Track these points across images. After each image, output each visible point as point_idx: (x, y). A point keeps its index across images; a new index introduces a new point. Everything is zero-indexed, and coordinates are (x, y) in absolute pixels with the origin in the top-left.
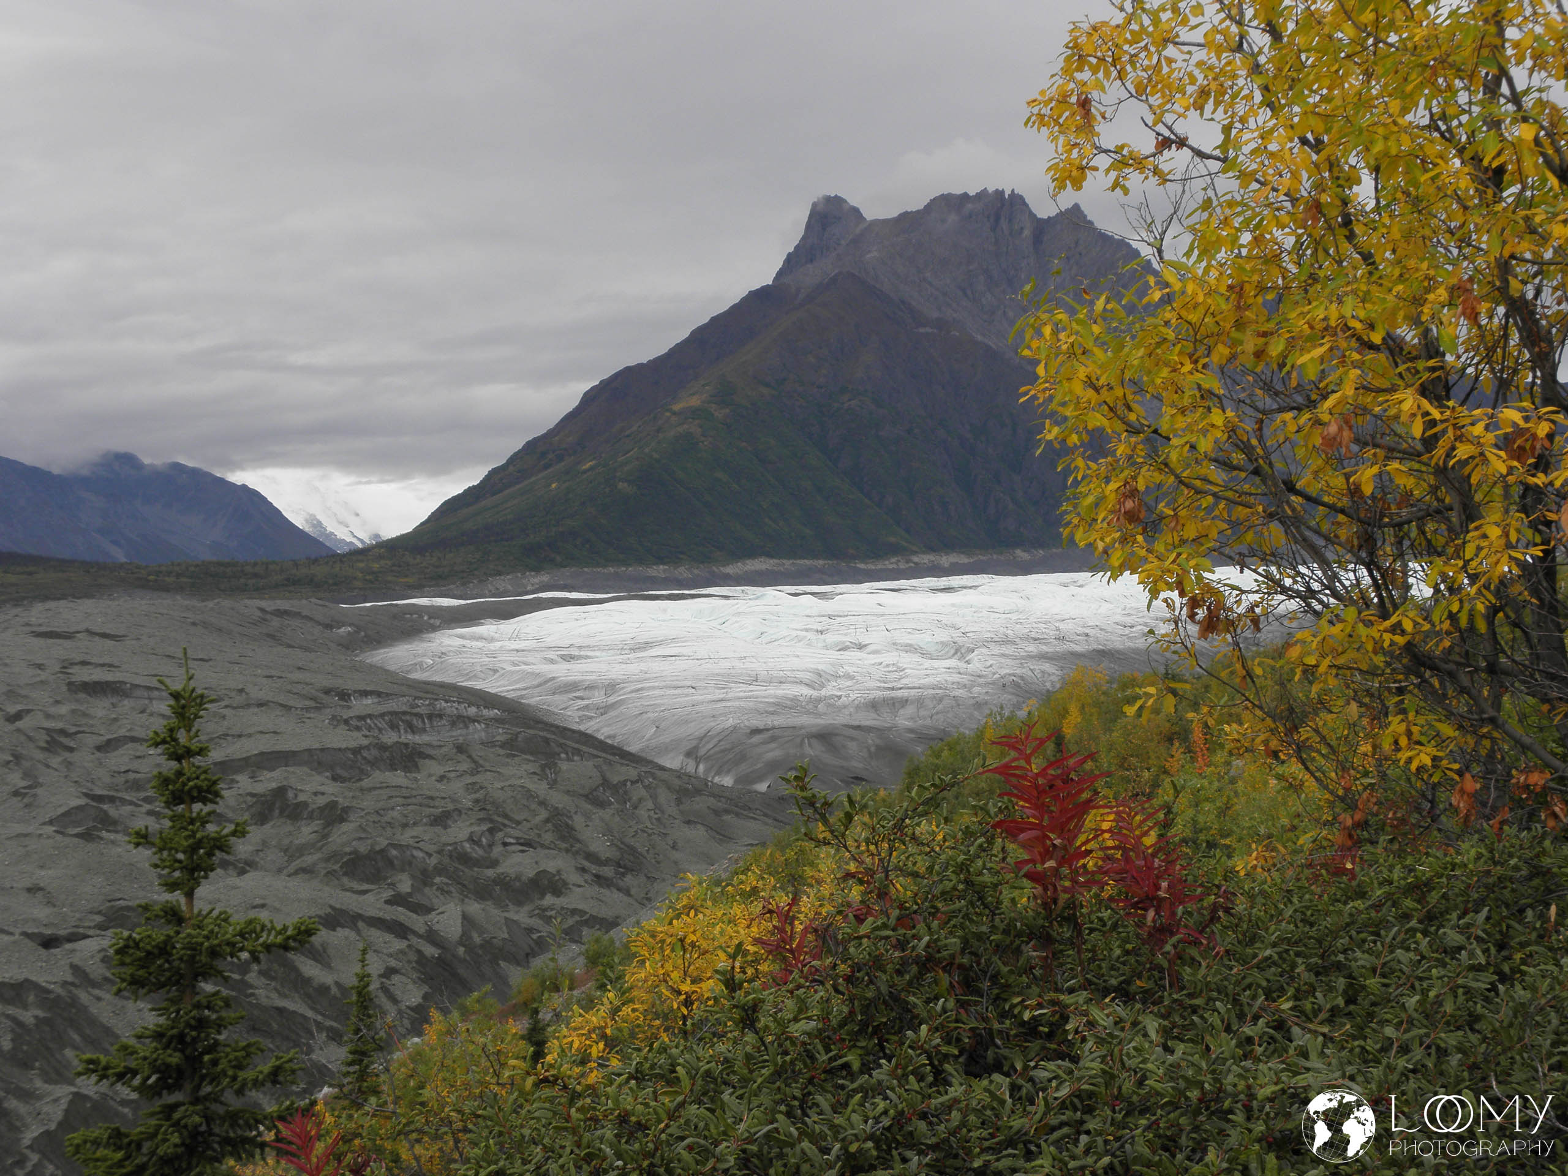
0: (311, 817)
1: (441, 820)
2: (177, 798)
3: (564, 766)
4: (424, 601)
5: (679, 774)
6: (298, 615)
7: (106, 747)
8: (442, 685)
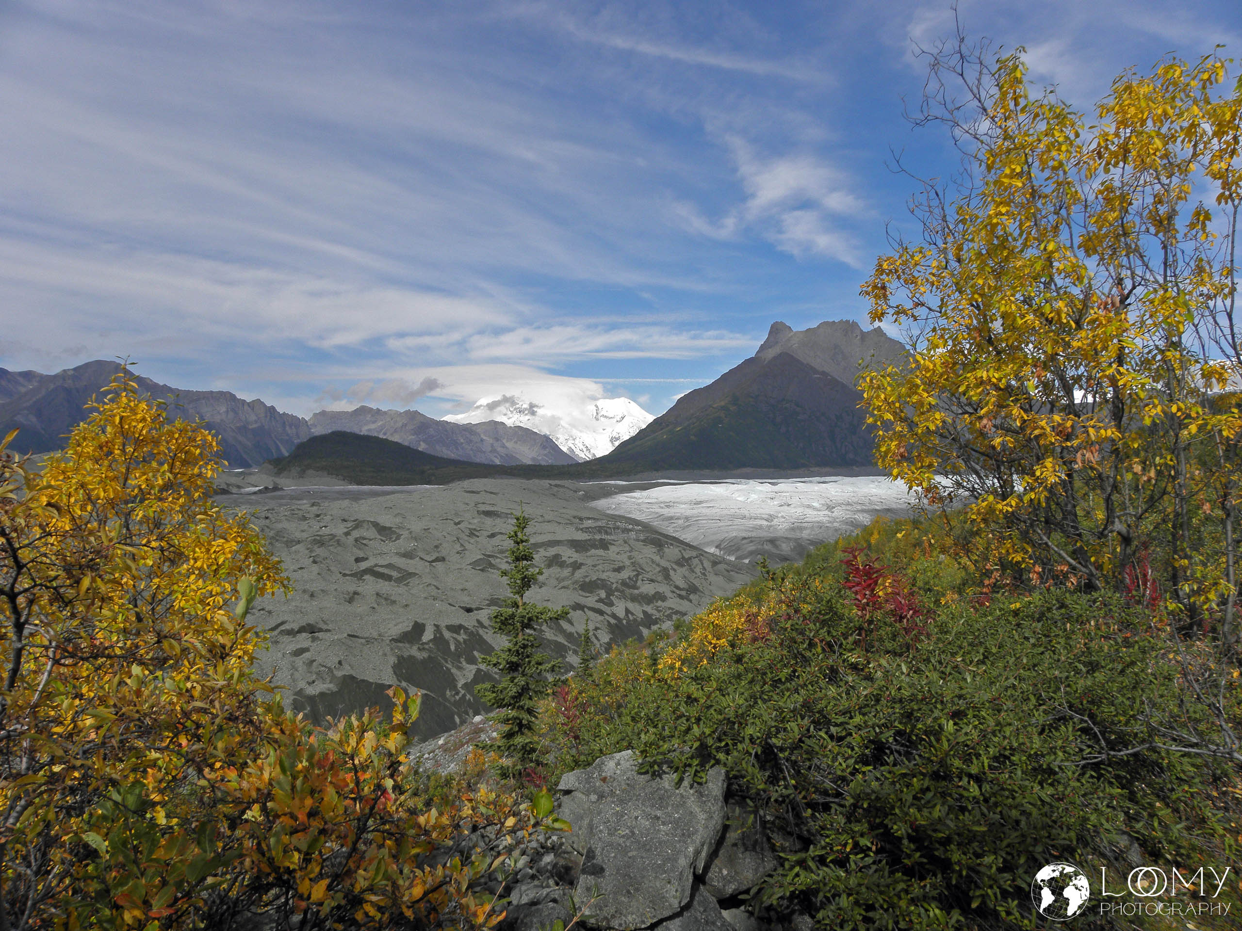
0: (567, 566)
1: (619, 570)
2: (517, 559)
3: (666, 550)
4: (613, 482)
5: (713, 555)
6: (563, 487)
7: (493, 536)
8: (619, 516)
